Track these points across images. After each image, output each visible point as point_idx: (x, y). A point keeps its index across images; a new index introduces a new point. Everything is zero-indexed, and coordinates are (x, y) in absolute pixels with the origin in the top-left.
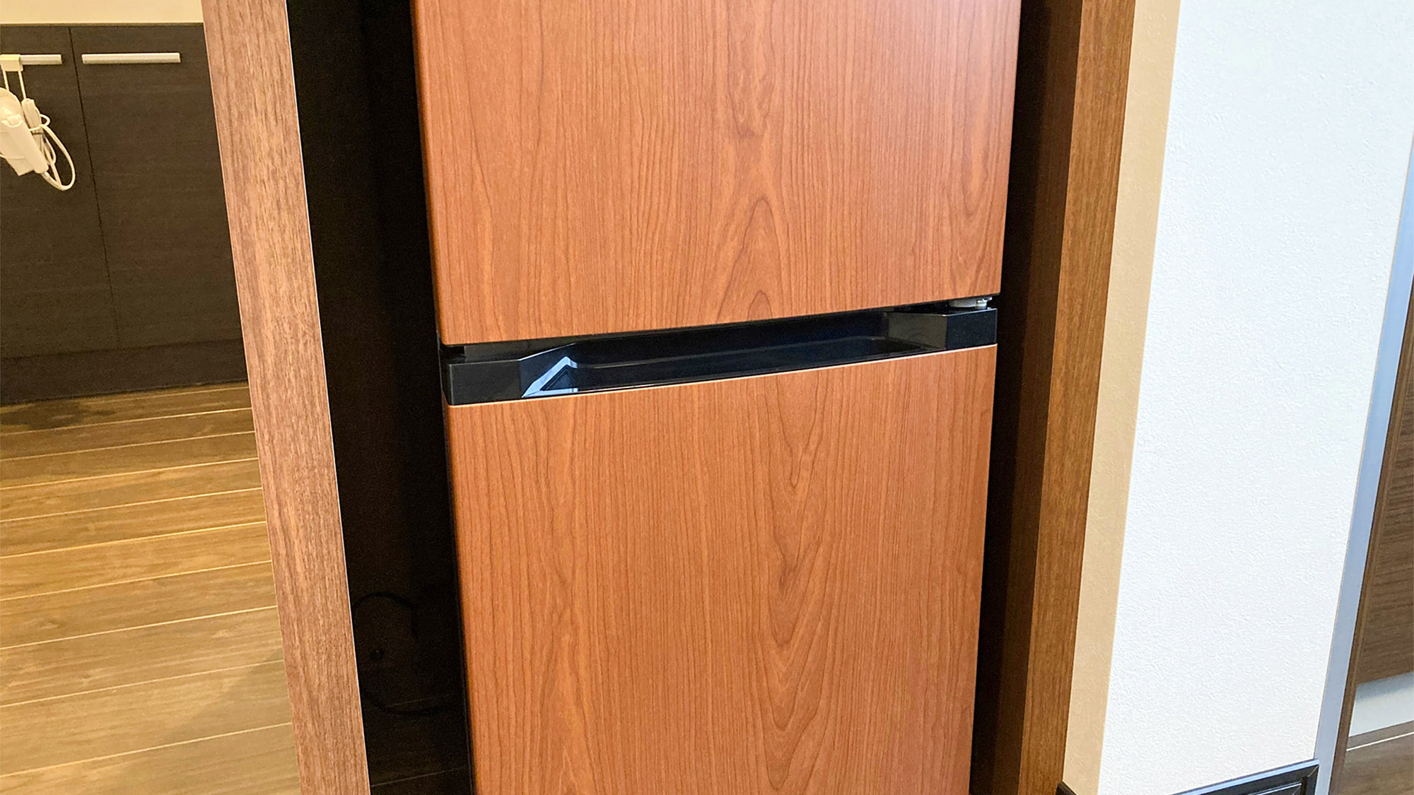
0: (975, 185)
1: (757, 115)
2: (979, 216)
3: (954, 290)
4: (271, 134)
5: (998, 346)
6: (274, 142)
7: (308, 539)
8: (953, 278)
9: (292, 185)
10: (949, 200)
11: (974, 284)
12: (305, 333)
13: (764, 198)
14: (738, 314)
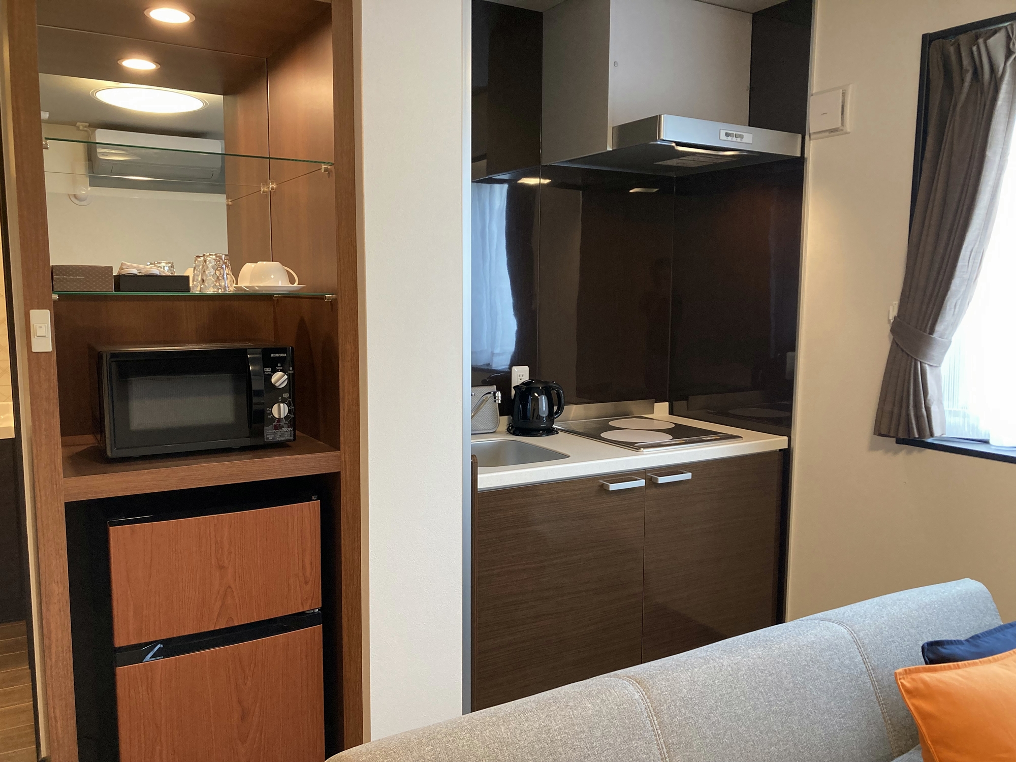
0: (308, 574)
1: (226, 561)
2: (310, 583)
3: (303, 608)
4: (59, 588)
5: (323, 625)
6: (60, 590)
7: (63, 720)
8: (302, 604)
9: (65, 603)
10: (299, 579)
11: (311, 606)
12: (66, 650)
13: (230, 587)
14: (222, 625)
